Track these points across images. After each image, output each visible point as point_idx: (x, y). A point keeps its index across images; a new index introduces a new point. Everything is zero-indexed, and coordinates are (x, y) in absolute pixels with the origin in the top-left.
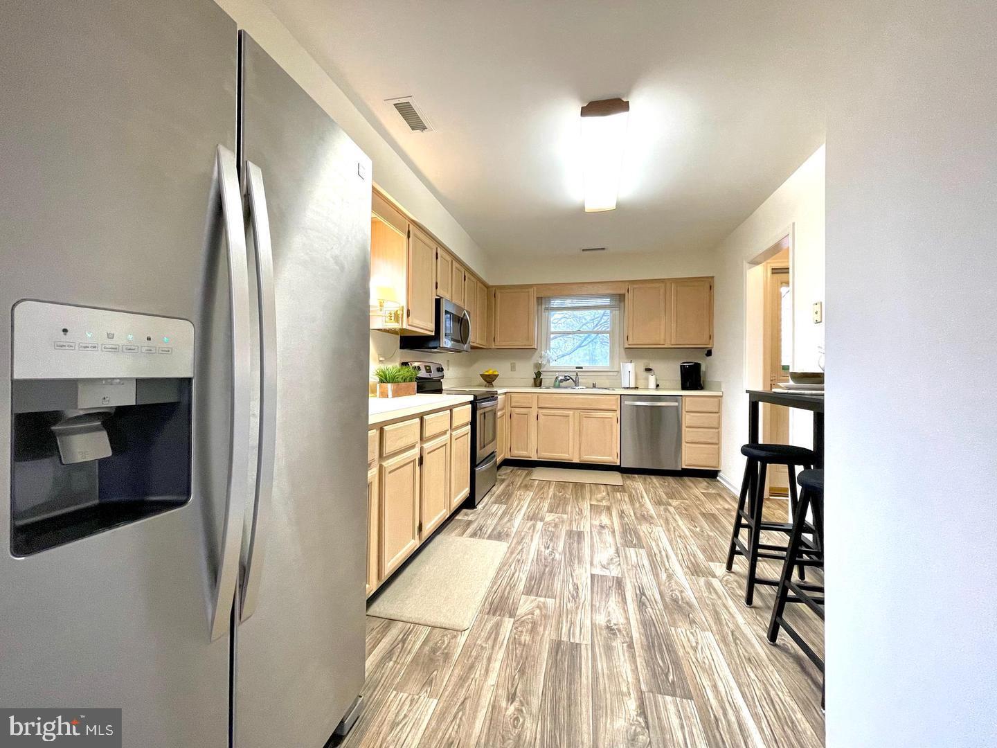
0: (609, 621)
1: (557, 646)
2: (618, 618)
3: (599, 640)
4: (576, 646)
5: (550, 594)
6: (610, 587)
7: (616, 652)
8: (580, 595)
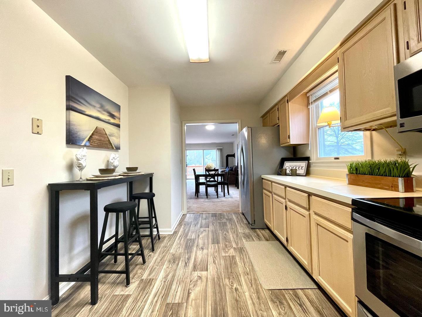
0: (202, 251)
1: (218, 243)
2: (199, 253)
3: (206, 246)
4: (213, 243)
5: (225, 258)
6: (200, 265)
7: (202, 243)
8: (212, 259)
